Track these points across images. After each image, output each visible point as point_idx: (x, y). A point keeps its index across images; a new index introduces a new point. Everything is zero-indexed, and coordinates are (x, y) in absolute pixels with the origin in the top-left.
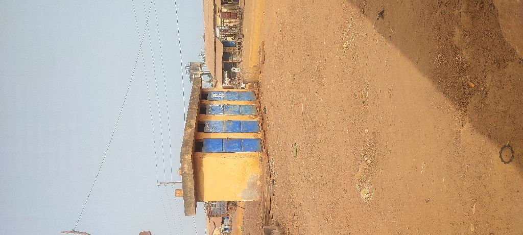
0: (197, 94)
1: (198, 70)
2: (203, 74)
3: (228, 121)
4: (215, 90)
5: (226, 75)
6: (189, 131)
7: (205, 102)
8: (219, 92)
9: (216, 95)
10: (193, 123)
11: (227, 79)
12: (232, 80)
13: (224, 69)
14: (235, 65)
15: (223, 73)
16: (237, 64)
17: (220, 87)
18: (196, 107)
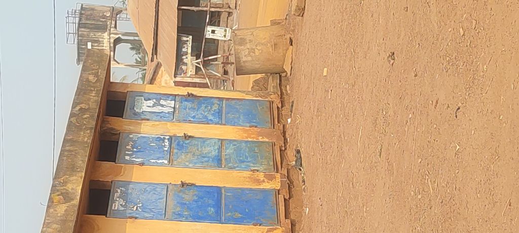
0: (94, 99)
1: (103, 28)
2: (117, 41)
3: (183, 184)
4: (149, 89)
5: (188, 48)
6: (62, 209)
7: (116, 123)
8: (160, 97)
9: (150, 103)
10: (76, 186)
11: (189, 59)
12: (206, 64)
13: (182, 30)
14: (215, 18)
15: (179, 41)
16: (224, 16)
17: (166, 81)
18: (87, 137)
